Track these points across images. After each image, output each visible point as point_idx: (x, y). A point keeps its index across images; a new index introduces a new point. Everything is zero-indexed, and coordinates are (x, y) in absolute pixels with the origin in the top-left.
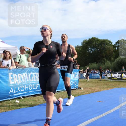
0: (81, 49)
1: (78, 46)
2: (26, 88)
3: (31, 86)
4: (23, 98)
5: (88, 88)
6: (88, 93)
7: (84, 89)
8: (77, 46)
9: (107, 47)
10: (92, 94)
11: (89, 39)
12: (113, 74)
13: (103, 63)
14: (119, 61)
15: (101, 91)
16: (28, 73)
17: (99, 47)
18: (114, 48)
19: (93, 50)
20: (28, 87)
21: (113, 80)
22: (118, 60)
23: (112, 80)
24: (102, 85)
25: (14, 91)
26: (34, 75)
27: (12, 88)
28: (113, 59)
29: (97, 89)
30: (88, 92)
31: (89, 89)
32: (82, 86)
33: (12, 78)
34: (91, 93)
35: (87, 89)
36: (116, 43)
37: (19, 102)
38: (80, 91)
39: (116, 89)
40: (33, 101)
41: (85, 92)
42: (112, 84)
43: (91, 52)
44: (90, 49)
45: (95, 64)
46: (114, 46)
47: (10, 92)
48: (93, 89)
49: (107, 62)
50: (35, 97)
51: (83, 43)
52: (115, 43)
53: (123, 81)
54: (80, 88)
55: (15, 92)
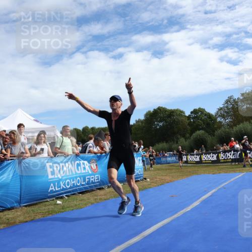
0: (143, 124)
1: (139, 119)
2: (72, 183)
3: (78, 180)
4: (66, 198)
5: (156, 178)
6: (155, 185)
7: (151, 179)
8: (137, 120)
9: (178, 120)
10: (162, 186)
11: (154, 110)
12: (189, 157)
13: (175, 142)
14: (196, 138)
15: (174, 181)
16: (73, 162)
17: (168, 120)
18: (188, 120)
19: (161, 124)
20: (75, 182)
21: (190, 165)
22: (195, 136)
23: (188, 165)
24: (175, 173)
25: (55, 189)
26: (81, 164)
27: (52, 184)
28: (188, 135)
29: (168, 178)
30: (156, 183)
31: (158, 180)
32: (148, 175)
33: (52, 170)
34: (160, 185)
35: (155, 180)
36: (192, 113)
37: (61, 203)
38: (145, 183)
39: (195, 177)
40: (81, 200)
41: (153, 184)
42: (189, 170)
43: (158, 127)
44: (156, 123)
45: (165, 144)
46: (189, 117)
47: (50, 189)
48: (163, 179)
49: (181, 140)
50: (84, 195)
51: (146, 115)
52: (190, 114)
53: (203, 165)
54: (145, 179)
55: (57, 189)
